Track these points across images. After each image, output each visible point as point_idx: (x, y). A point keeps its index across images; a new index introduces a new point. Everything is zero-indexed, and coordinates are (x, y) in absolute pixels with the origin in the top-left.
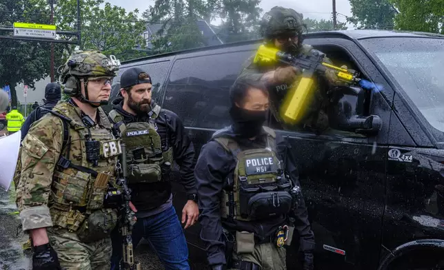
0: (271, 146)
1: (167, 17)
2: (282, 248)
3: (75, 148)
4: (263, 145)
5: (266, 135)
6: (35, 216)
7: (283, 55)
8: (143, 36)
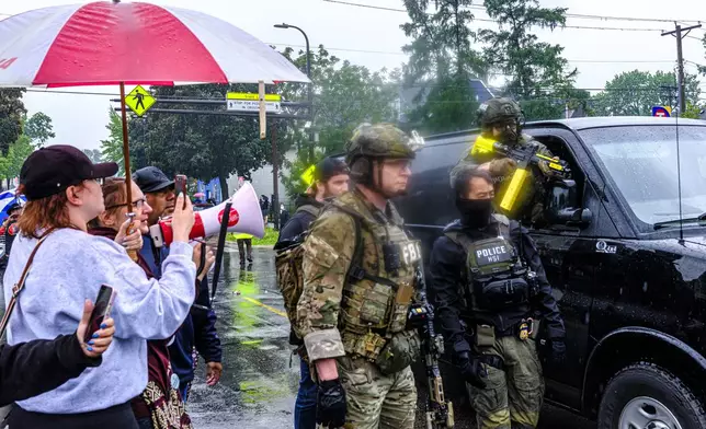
0: (503, 234)
1: (426, 77)
2: (529, 340)
3: (370, 254)
4: (495, 234)
5: (497, 223)
6: (326, 341)
7: (499, 146)
8: (393, 105)
